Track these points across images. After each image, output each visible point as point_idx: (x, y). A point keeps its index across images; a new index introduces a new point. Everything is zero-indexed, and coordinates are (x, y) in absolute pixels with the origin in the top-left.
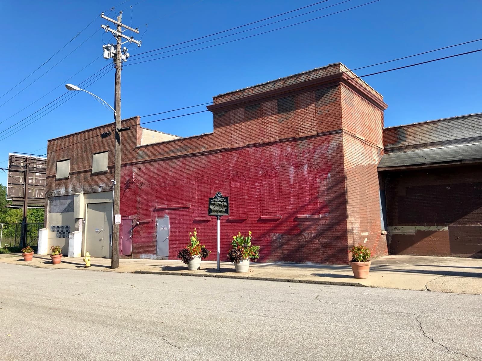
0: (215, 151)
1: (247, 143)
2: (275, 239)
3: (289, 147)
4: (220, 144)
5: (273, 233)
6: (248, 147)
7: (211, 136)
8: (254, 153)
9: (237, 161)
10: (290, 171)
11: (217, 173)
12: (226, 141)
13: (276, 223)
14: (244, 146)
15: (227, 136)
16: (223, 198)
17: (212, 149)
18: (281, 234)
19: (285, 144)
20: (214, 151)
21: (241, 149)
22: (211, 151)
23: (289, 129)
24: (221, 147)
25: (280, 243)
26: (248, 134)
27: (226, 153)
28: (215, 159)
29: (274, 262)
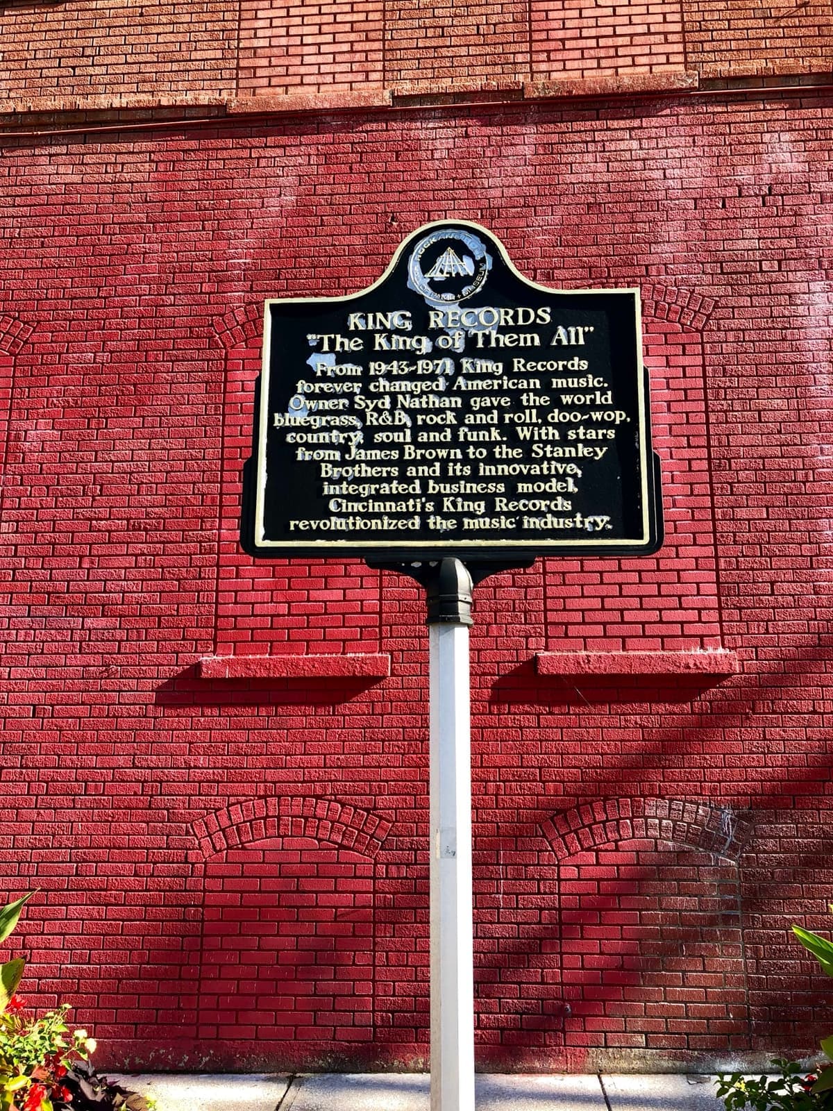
0: (86, 124)
1: (406, 88)
2: (681, 854)
3: (786, 137)
4: (136, 78)
5: (652, 801)
6: (411, 116)
7: (60, 16)
8: (464, 162)
9: (303, 209)
10: (801, 310)
11: (93, 292)
12: (198, 55)
13: (687, 707)
14: (377, 103)
15: (218, 26)
16: (539, 299)
17: (59, 103)
18: (735, 807)
19: (744, 114)
20: (72, 116)
21: (347, 128)
22: (45, 119)
23: (778, 18)
24: (145, 98)
25: (725, 888)
26: (416, 23)
27: (193, 144)
28: (77, 179)
29: (665, 1064)
